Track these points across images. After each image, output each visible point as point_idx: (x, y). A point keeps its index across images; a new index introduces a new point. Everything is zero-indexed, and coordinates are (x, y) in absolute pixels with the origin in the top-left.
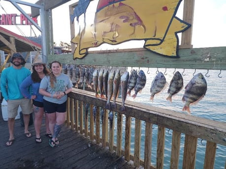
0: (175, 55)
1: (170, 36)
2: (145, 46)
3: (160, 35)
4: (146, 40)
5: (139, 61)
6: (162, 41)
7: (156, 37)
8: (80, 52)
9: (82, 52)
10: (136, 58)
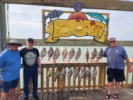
0: (104, 42)
1: (103, 36)
2: (94, 39)
3: (100, 35)
4: (94, 37)
5: (91, 44)
6: (100, 37)
7: (98, 36)
8: (52, 38)
9: (54, 39)
10: (90, 43)
